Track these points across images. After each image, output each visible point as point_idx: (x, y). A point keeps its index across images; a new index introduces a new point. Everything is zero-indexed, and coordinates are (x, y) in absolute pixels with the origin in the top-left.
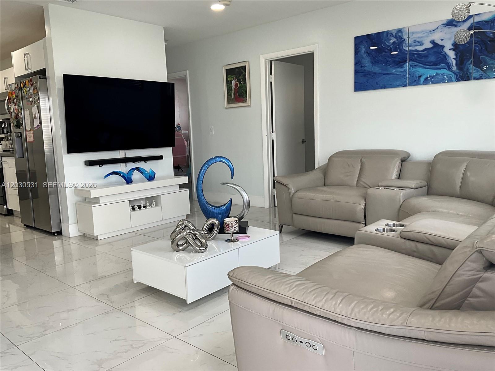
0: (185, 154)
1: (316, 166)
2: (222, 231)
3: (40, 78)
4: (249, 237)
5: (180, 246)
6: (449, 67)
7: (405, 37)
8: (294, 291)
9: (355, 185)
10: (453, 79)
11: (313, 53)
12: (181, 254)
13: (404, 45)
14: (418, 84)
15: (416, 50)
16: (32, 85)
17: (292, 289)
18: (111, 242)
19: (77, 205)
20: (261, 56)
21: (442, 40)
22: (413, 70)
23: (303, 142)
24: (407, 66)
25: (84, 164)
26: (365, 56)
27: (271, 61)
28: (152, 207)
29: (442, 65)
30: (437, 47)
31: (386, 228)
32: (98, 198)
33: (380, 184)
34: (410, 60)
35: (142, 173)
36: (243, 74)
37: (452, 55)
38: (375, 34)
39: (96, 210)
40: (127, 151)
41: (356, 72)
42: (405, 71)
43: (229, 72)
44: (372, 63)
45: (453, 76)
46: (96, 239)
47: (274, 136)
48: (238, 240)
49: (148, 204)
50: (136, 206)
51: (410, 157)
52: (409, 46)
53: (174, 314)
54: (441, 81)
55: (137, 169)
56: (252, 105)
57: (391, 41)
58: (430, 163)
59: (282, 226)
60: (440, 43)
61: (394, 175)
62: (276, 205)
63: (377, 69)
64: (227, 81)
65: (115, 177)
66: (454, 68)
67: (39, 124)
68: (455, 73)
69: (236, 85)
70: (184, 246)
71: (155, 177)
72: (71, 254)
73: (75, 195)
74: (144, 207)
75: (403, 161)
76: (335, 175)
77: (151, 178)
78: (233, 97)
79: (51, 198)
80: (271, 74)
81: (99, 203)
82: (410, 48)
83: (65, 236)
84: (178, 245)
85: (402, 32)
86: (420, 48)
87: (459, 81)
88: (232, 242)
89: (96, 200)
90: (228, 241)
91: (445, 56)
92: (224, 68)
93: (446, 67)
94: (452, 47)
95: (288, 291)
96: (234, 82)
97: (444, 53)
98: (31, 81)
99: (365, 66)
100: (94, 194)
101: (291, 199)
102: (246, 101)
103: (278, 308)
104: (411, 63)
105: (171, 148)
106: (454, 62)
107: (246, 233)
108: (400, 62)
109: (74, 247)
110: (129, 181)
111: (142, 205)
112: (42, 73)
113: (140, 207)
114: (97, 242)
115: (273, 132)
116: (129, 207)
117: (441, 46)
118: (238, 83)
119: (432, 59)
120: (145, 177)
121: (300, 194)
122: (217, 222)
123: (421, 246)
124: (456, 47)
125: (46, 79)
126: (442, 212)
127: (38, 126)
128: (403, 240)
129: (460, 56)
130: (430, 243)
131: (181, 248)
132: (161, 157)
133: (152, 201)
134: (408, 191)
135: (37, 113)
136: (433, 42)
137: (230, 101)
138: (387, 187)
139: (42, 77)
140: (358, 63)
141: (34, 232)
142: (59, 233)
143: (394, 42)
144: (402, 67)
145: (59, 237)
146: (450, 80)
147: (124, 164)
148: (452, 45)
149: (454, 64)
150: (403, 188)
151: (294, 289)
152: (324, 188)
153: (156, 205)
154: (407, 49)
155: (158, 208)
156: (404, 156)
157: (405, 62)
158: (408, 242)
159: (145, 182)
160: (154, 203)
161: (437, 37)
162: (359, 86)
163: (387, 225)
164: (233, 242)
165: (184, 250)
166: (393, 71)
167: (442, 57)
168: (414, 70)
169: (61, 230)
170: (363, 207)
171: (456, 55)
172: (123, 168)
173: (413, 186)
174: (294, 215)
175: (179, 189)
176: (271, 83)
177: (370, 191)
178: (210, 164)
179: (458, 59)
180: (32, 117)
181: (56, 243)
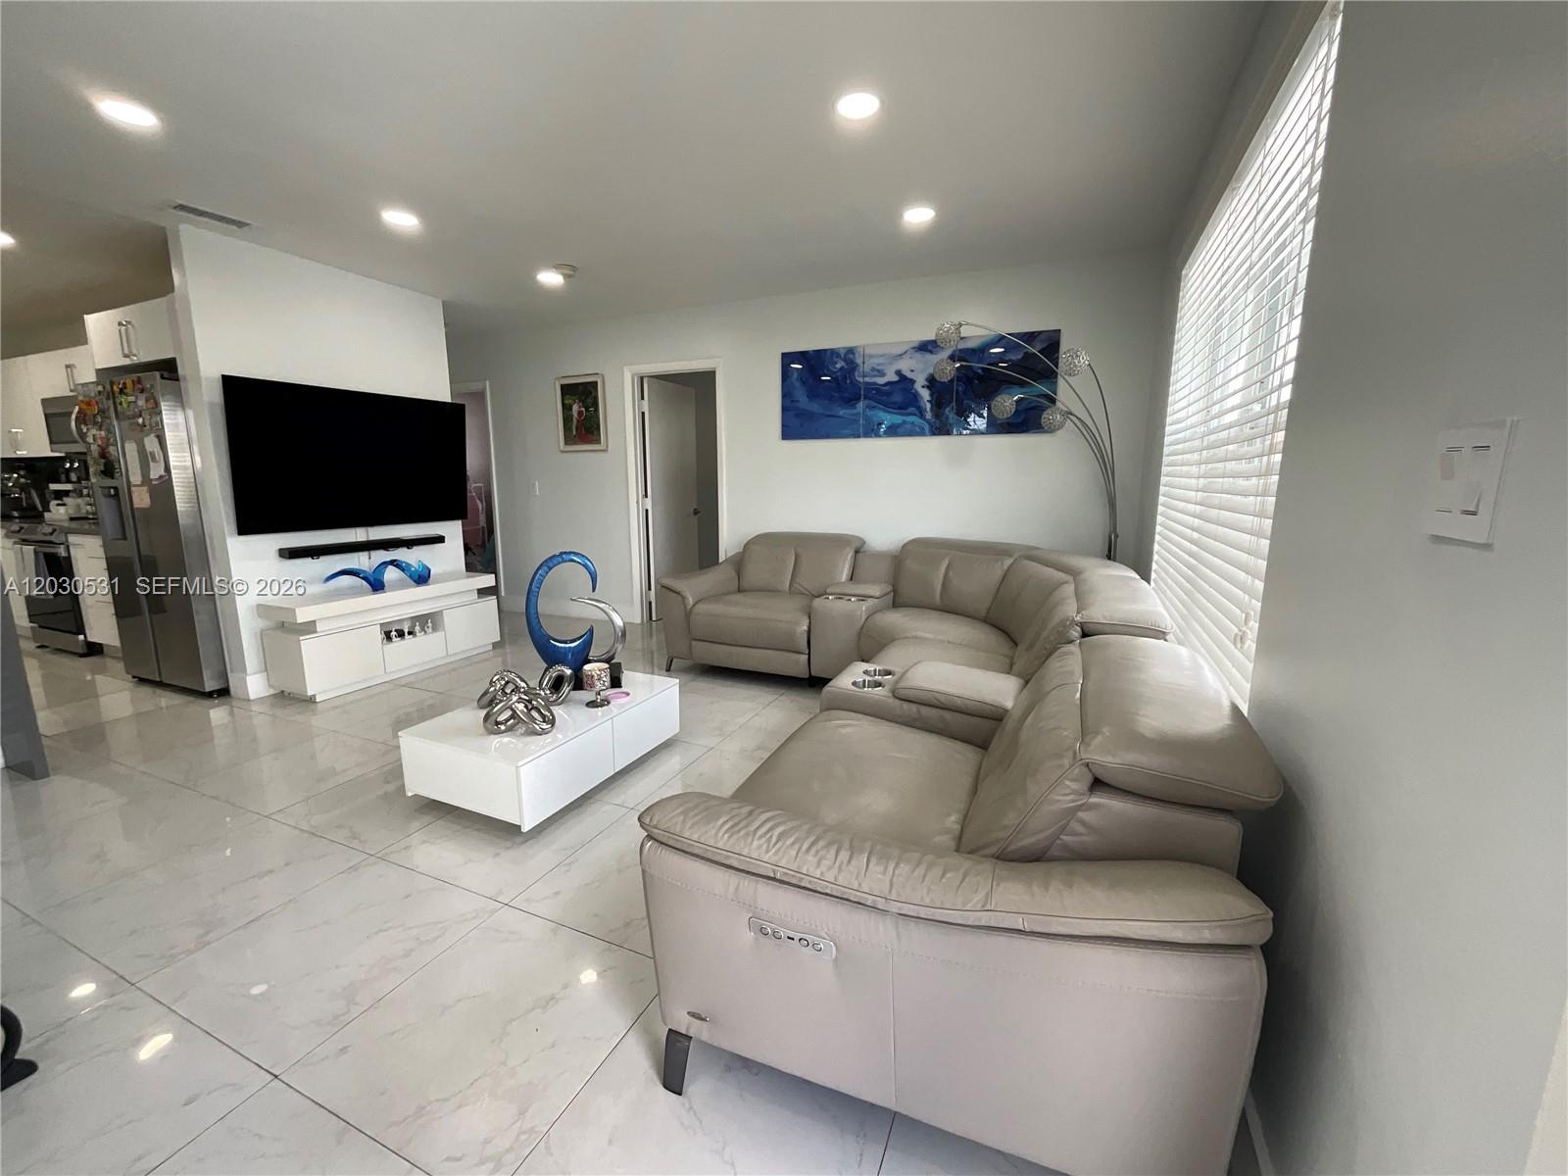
0: (478, 524)
1: (722, 557)
2: (579, 684)
3: (162, 377)
4: (628, 694)
5: (501, 723)
6: (921, 413)
7: (859, 361)
8: (779, 850)
9: (787, 590)
10: (927, 432)
11: (714, 372)
12: (506, 739)
13: (856, 373)
14: (878, 435)
15: (875, 384)
16: (142, 391)
17: (774, 846)
18: (343, 705)
19: (262, 635)
20: (625, 368)
21: (912, 371)
22: (869, 413)
23: (696, 512)
24: (861, 405)
25: (277, 555)
26: (797, 384)
27: (642, 378)
28: (426, 632)
29: (911, 409)
30: (905, 382)
31: (868, 678)
32: (313, 623)
33: (828, 591)
34: (865, 398)
35: (403, 570)
36: (593, 394)
37: (925, 394)
38: (814, 351)
39: (308, 645)
40: (371, 529)
41: (785, 409)
42: (858, 414)
43: (567, 390)
44: (808, 397)
45: (927, 427)
46: (312, 700)
47: (649, 503)
48: (609, 703)
49: (417, 628)
50: (394, 633)
51: (866, 546)
52: (864, 376)
53: (498, 854)
54: (910, 434)
55: (393, 563)
56: (609, 449)
57: (838, 366)
58: (896, 557)
59: (672, 661)
60: (909, 375)
61: (844, 577)
62: (654, 618)
63: (815, 407)
64: (563, 404)
65: (346, 581)
66: (929, 416)
67: (162, 473)
68: (929, 424)
69: (580, 413)
70: (508, 723)
71: (429, 577)
72: (254, 739)
73: (259, 616)
74: (410, 633)
75: (857, 552)
76: (755, 574)
77: (422, 578)
78: (574, 433)
79: (201, 621)
80: (643, 398)
81: (316, 632)
82: (867, 379)
83: (239, 699)
84: (497, 723)
85: (854, 354)
86: (881, 381)
87: (933, 434)
88: (597, 707)
89: (310, 628)
90: (592, 704)
91: (916, 397)
92: (557, 383)
93: (917, 412)
94: (926, 383)
95: (767, 851)
96: (575, 408)
97: (913, 391)
98: (139, 381)
99: (797, 401)
100: (303, 616)
101: (688, 614)
102: (598, 441)
103: (746, 883)
104: (867, 402)
105: (459, 522)
106: (928, 406)
107: (620, 687)
108: (850, 400)
109: (261, 721)
110: (377, 585)
111: (406, 631)
112: (168, 369)
113: (401, 634)
114: (313, 706)
115: (646, 496)
116: (379, 636)
117: (911, 380)
118: (583, 409)
119: (897, 398)
120: (411, 577)
121: (702, 607)
122: (569, 672)
123: (926, 711)
124: (932, 383)
125: (177, 380)
126: (926, 639)
127: (161, 477)
128: (898, 702)
129: (937, 398)
130: (938, 704)
131: (503, 727)
132: (440, 539)
133: (427, 622)
134: (870, 602)
135: (156, 448)
136: (899, 373)
137: (569, 439)
138: (840, 596)
139: (166, 374)
140: (787, 394)
141: (159, 691)
142: (224, 692)
143: (842, 368)
144: (853, 406)
145: (223, 699)
146: (922, 433)
147: (366, 553)
148: (926, 380)
149: (928, 409)
150: (863, 598)
151: (777, 846)
152: (739, 597)
153: (435, 629)
154: (861, 380)
155: (439, 635)
156: (857, 544)
157: (858, 399)
158: (906, 705)
159: (411, 587)
160: (430, 625)
161: (905, 366)
162: (788, 433)
163: (866, 672)
164: (602, 706)
165: (510, 729)
166: (841, 413)
167: (912, 396)
168: (872, 413)
169: (228, 686)
170: (805, 628)
171: (931, 395)
172: (363, 561)
173: (877, 594)
174: (694, 643)
175: (479, 598)
176: (643, 413)
177: (817, 602)
178: (551, 565)
179: (933, 402)
180: (145, 459)
181: (218, 714)
